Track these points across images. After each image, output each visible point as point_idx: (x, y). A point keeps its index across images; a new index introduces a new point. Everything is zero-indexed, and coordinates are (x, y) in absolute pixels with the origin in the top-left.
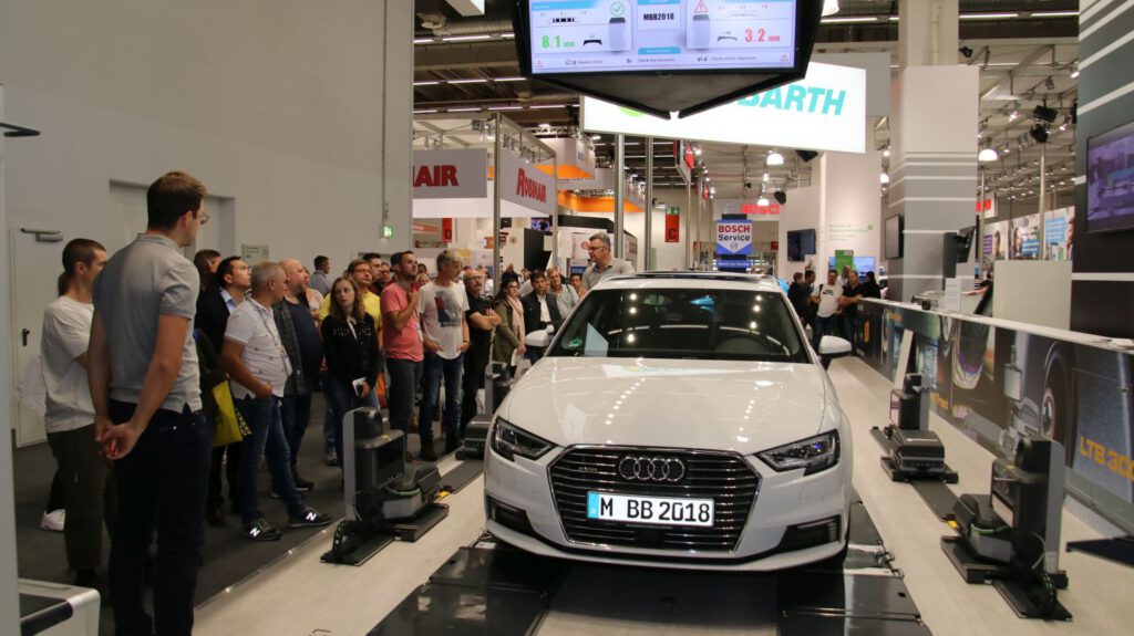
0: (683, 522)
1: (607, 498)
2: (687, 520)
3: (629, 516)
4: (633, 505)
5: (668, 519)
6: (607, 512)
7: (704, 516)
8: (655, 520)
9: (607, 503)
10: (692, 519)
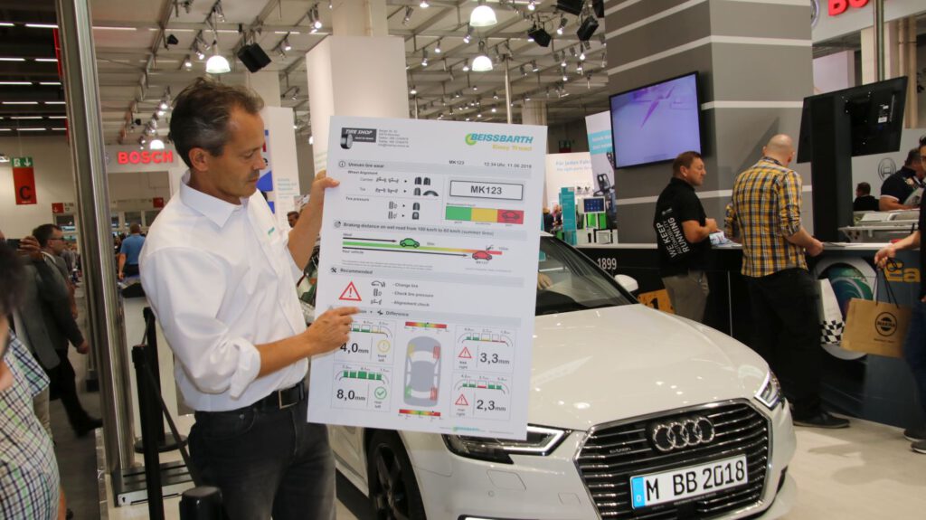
0: (724, 486)
1: (651, 478)
2: (727, 482)
3: (676, 493)
4: (678, 480)
5: (711, 486)
6: (653, 495)
7: (740, 475)
8: (700, 491)
9: (652, 485)
10: (731, 481)
